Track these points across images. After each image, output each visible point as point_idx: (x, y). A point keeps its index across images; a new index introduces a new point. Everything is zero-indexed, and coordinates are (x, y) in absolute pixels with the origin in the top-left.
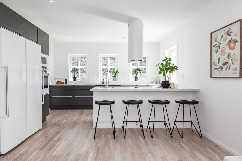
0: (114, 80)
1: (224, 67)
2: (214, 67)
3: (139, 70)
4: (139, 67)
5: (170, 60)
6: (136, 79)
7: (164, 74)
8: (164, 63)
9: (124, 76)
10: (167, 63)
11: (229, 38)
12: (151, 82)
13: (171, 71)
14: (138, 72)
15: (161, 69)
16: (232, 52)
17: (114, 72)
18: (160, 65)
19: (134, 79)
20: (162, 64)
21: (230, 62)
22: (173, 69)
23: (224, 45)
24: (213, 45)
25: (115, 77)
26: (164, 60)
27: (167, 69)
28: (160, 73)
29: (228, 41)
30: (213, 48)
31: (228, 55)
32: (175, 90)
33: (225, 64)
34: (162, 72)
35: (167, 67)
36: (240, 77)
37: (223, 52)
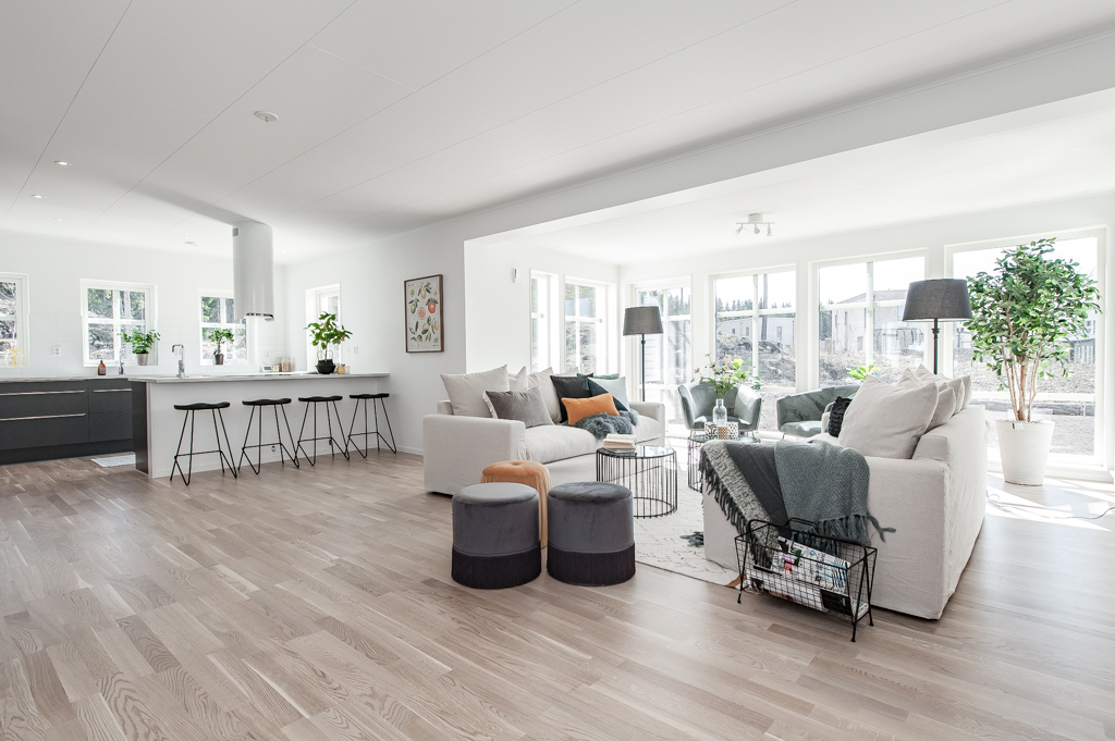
0: (141, 362)
1: (424, 336)
2: (410, 335)
3: (229, 335)
4: (224, 325)
5: (333, 318)
6: (219, 359)
7: (324, 346)
8: (323, 323)
10: (328, 323)
11: (428, 296)
12: (266, 368)
13: (338, 341)
14: (226, 340)
15: (318, 336)
16: (432, 316)
17: (142, 339)
18: (314, 328)
19: (212, 360)
20: (318, 326)
21: (430, 330)
22: (339, 336)
23: (423, 304)
24: (408, 301)
25: (144, 352)
26: (323, 317)
27: (329, 336)
28: (315, 343)
29: (427, 300)
30: (409, 306)
31: (428, 320)
33: (425, 331)
34: (320, 342)
35: (329, 333)
36: (442, 350)
37: (422, 314)
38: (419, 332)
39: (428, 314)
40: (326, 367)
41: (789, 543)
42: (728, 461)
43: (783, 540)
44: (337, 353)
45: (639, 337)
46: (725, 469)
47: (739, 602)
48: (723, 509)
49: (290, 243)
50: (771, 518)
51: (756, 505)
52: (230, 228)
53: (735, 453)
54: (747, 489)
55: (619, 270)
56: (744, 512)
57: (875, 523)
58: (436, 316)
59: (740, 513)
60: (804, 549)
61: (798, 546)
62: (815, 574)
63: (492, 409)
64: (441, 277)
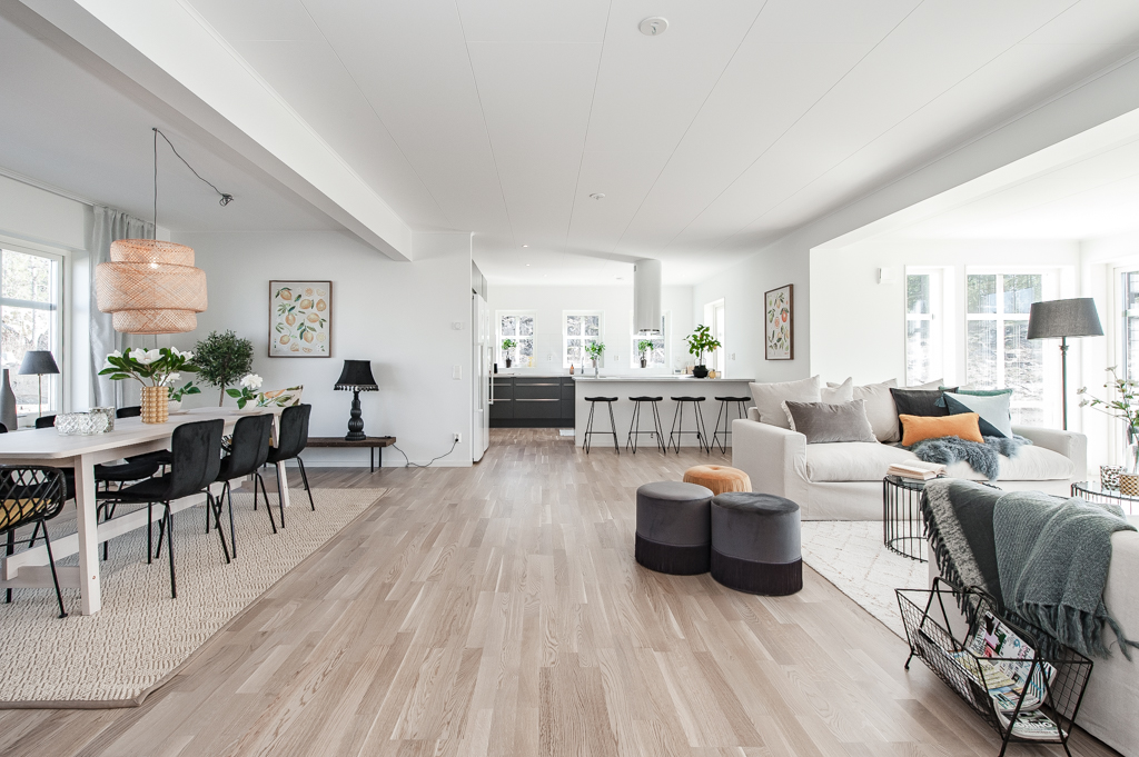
1: (778, 344)
2: (769, 344)
3: (650, 344)
4: (649, 337)
5: (707, 329)
6: (643, 363)
7: (697, 354)
8: (698, 334)
9: (616, 358)
10: (702, 334)
11: (782, 306)
13: (710, 349)
14: (648, 348)
15: (693, 346)
16: (785, 325)
17: (594, 349)
18: (691, 339)
19: (640, 364)
20: (695, 337)
21: (783, 338)
22: (712, 345)
23: (778, 313)
24: (768, 311)
26: (698, 330)
27: (703, 346)
28: (691, 352)
29: (780, 309)
30: (768, 316)
31: (782, 329)
32: (715, 379)
33: (780, 339)
34: (695, 350)
35: (702, 342)
36: (792, 358)
37: (777, 323)
38: (775, 341)
39: (781, 323)
40: (701, 372)
41: (996, 621)
42: (946, 505)
43: (991, 615)
44: (708, 359)
45: (1059, 341)
46: (943, 511)
47: (907, 667)
48: (938, 560)
49: (675, 272)
50: (989, 587)
51: (972, 565)
52: (632, 265)
53: (956, 496)
54: (964, 544)
55: (1081, 245)
56: (960, 571)
57: (1116, 631)
58: (787, 325)
59: (956, 572)
60: (1009, 634)
61: (1004, 629)
62: (1014, 671)
63: (791, 419)
64: (791, 286)
